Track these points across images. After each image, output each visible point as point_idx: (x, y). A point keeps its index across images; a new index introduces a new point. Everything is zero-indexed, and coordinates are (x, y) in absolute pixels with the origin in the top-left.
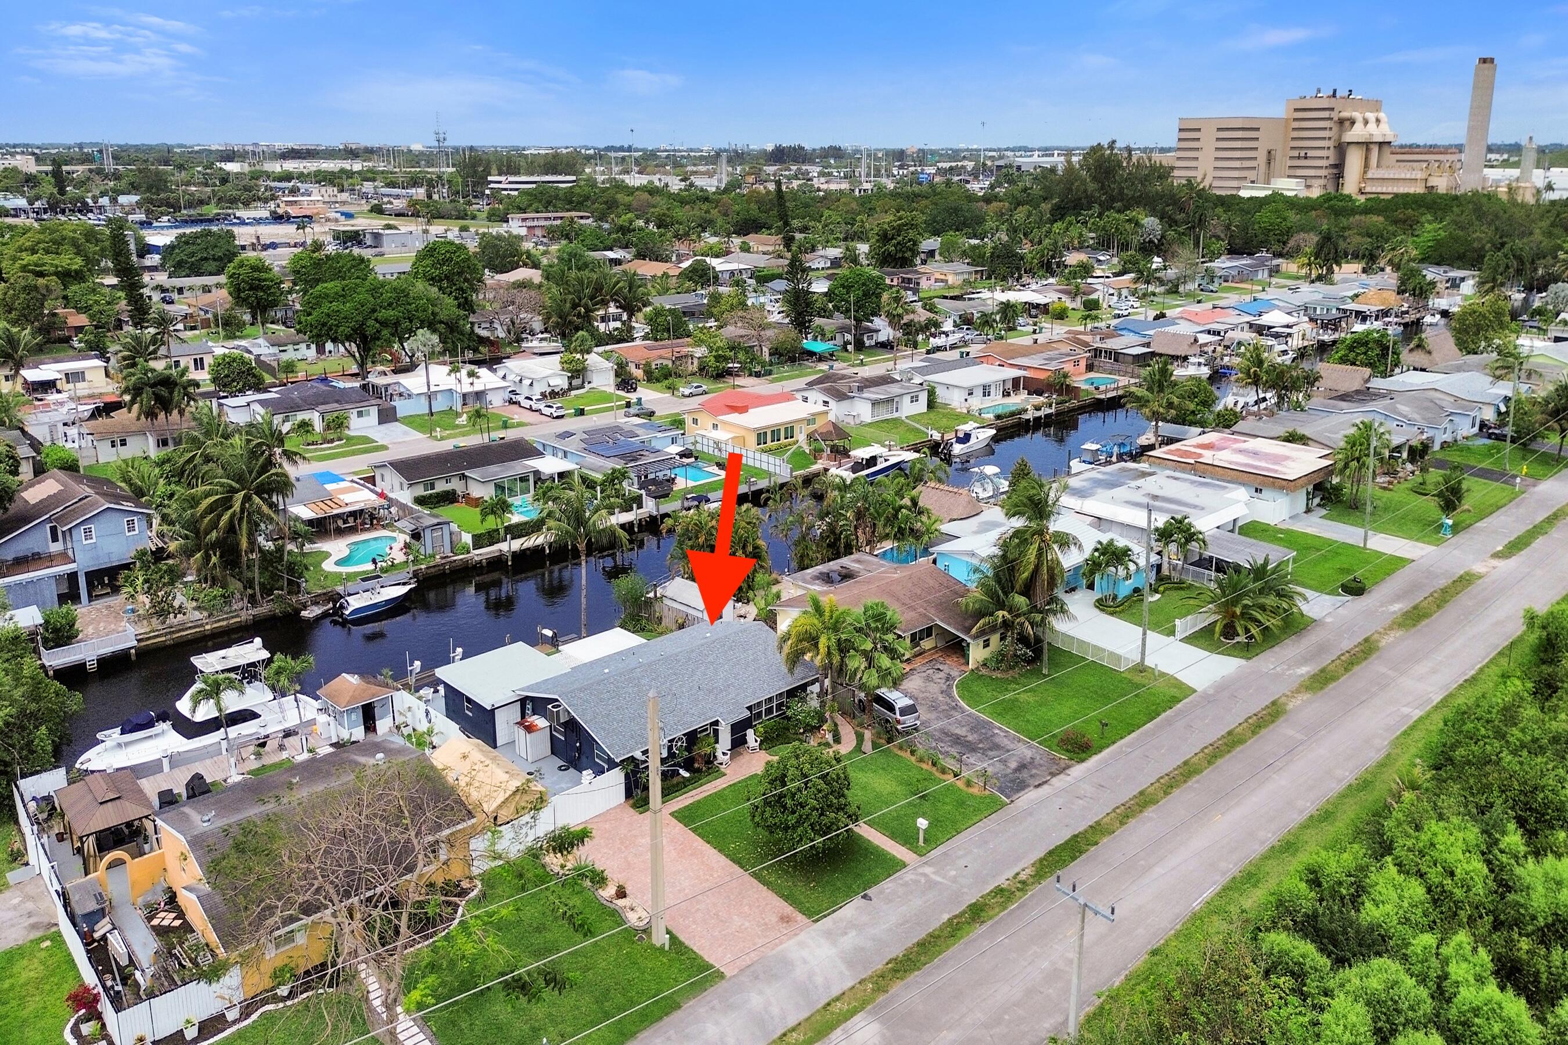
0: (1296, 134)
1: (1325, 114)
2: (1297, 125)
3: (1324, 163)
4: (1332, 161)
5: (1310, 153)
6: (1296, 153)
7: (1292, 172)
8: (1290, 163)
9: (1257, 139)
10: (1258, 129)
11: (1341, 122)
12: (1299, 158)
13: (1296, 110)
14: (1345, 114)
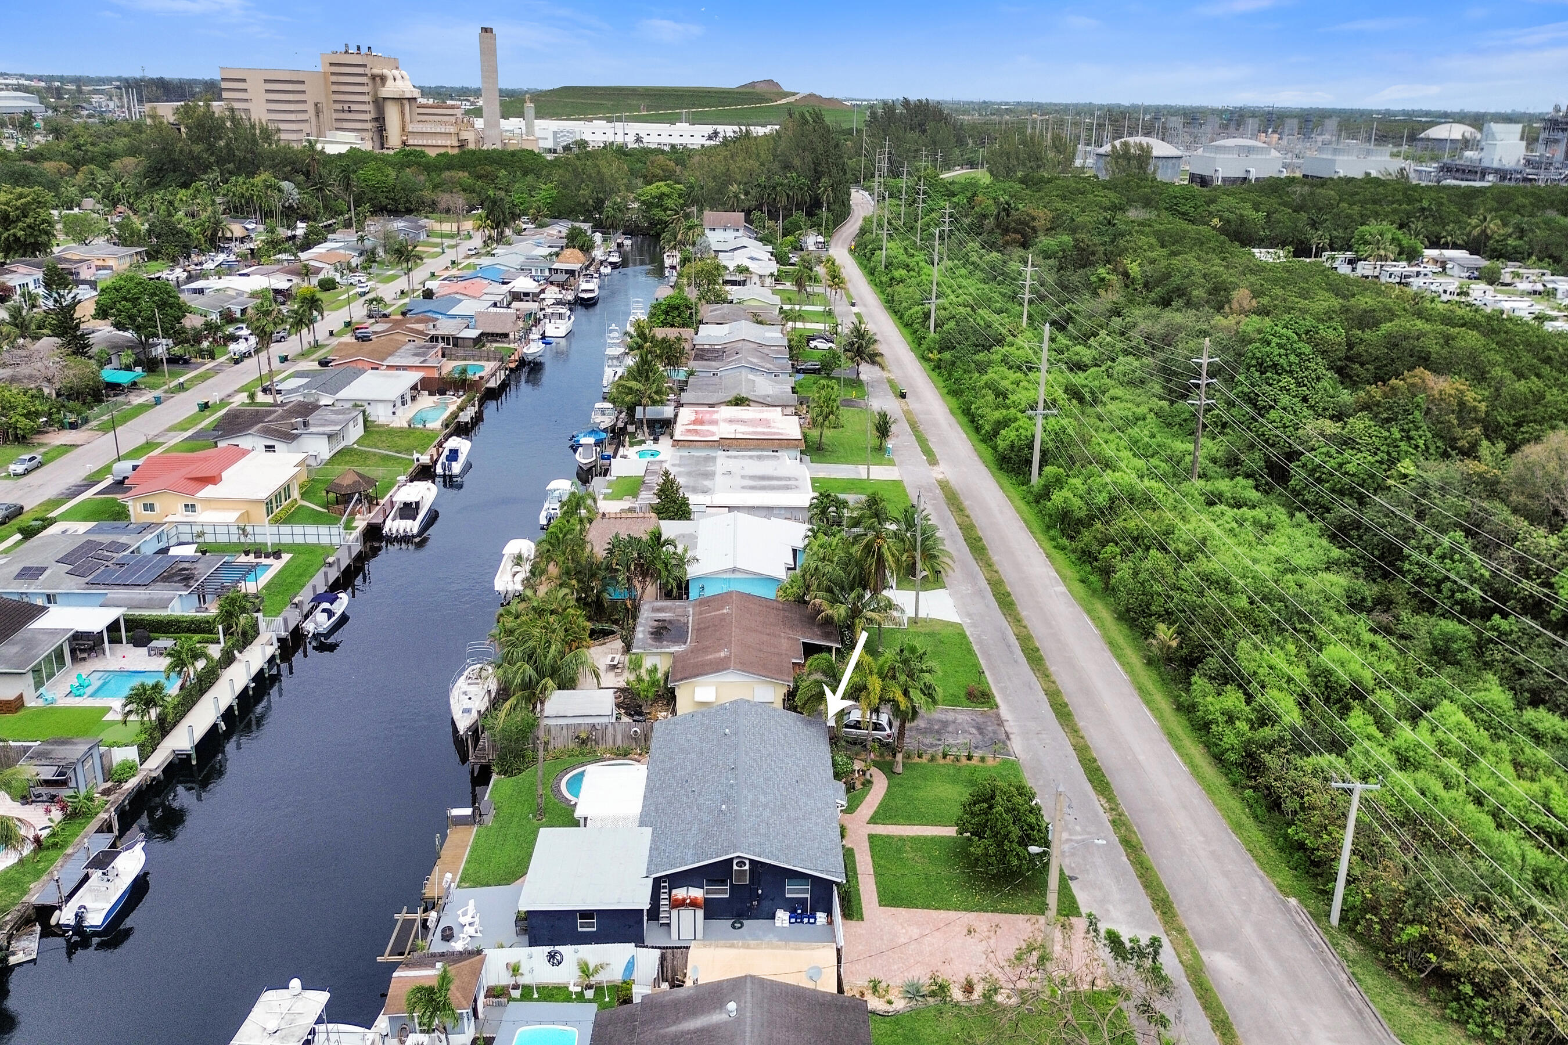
0: (335, 88)
1: (360, 70)
2: (334, 79)
3: (368, 117)
4: (373, 115)
5: (354, 107)
6: (339, 107)
7: (339, 125)
8: (336, 116)
9: (304, 92)
10: (303, 82)
11: (374, 77)
12: (343, 111)
13: (331, 64)
14: (376, 71)
